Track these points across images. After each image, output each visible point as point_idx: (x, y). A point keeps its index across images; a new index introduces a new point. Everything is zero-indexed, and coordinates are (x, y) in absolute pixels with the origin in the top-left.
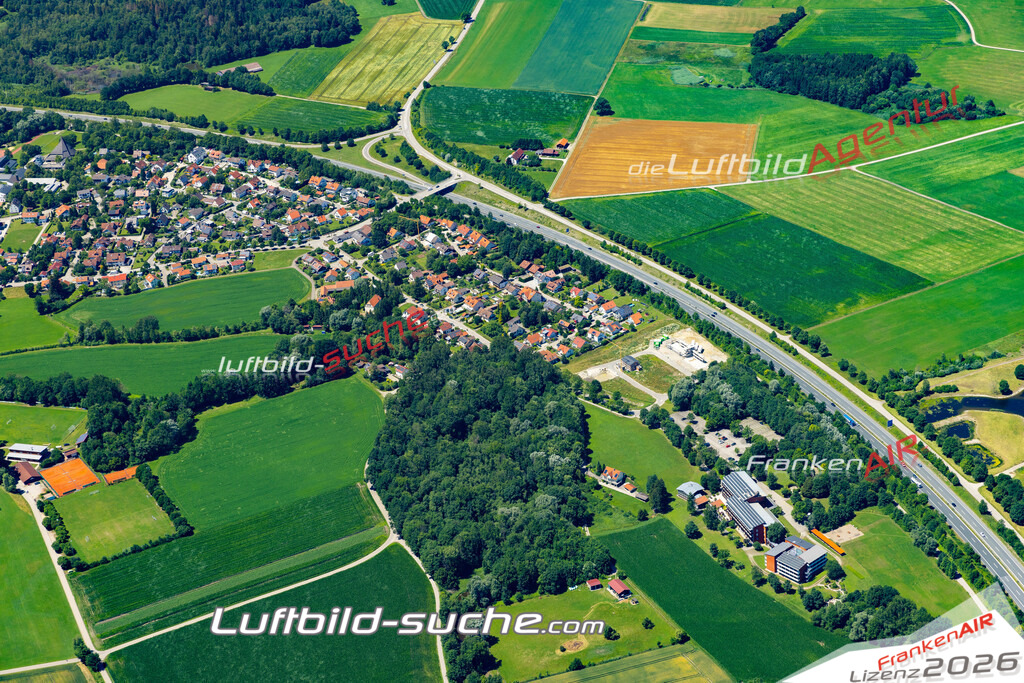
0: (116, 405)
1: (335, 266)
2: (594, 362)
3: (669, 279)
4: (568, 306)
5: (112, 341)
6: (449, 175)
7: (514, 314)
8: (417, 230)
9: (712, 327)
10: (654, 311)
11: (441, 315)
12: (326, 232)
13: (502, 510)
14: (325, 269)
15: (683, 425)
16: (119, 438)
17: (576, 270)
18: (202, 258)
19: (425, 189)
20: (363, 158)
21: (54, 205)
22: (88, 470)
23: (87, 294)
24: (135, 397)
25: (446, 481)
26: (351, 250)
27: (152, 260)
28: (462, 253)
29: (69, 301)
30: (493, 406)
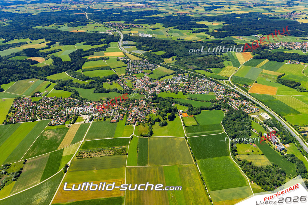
0: (192, 107)
1: (219, 96)
2: (253, 115)
3: (264, 106)
4: (250, 107)
5: (191, 100)
6: (235, 87)
7: (242, 106)
8: (230, 93)
9: (270, 113)
10: (261, 110)
11: (233, 105)
12: (219, 91)
13: (239, 131)
14: (218, 96)
15: (265, 126)
16: (191, 112)
17: (251, 102)
18: (203, 92)
19: (232, 88)
20: (224, 83)
21: (186, 82)
22: (187, 115)
23: (189, 93)
24: (193, 107)
25: (232, 126)
26: (222, 94)
27: (197, 91)
28: (236, 97)
29: (187, 94)
30: (239, 118)
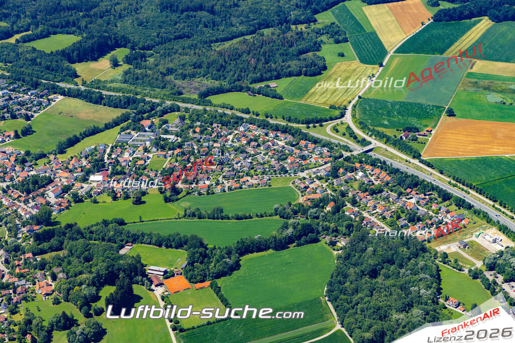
0: (201, 250)
1: (311, 186)
2: (444, 243)
3: (484, 202)
4: (431, 213)
5: (200, 218)
6: (370, 143)
7: (403, 215)
8: (354, 170)
9: (506, 228)
10: (476, 218)
11: (365, 214)
12: (307, 169)
13: (395, 316)
14: (306, 187)
15: (491, 279)
16: (202, 267)
17: (435, 195)
18: (245, 178)
19: (358, 150)
20: (326, 132)
21: (173, 149)
22: (186, 282)
23: (188, 193)
24: (210, 246)
25: (366, 299)
26: (320, 178)
27: (220, 179)
28: (376, 183)
29: (179, 196)
30: (391, 262)
